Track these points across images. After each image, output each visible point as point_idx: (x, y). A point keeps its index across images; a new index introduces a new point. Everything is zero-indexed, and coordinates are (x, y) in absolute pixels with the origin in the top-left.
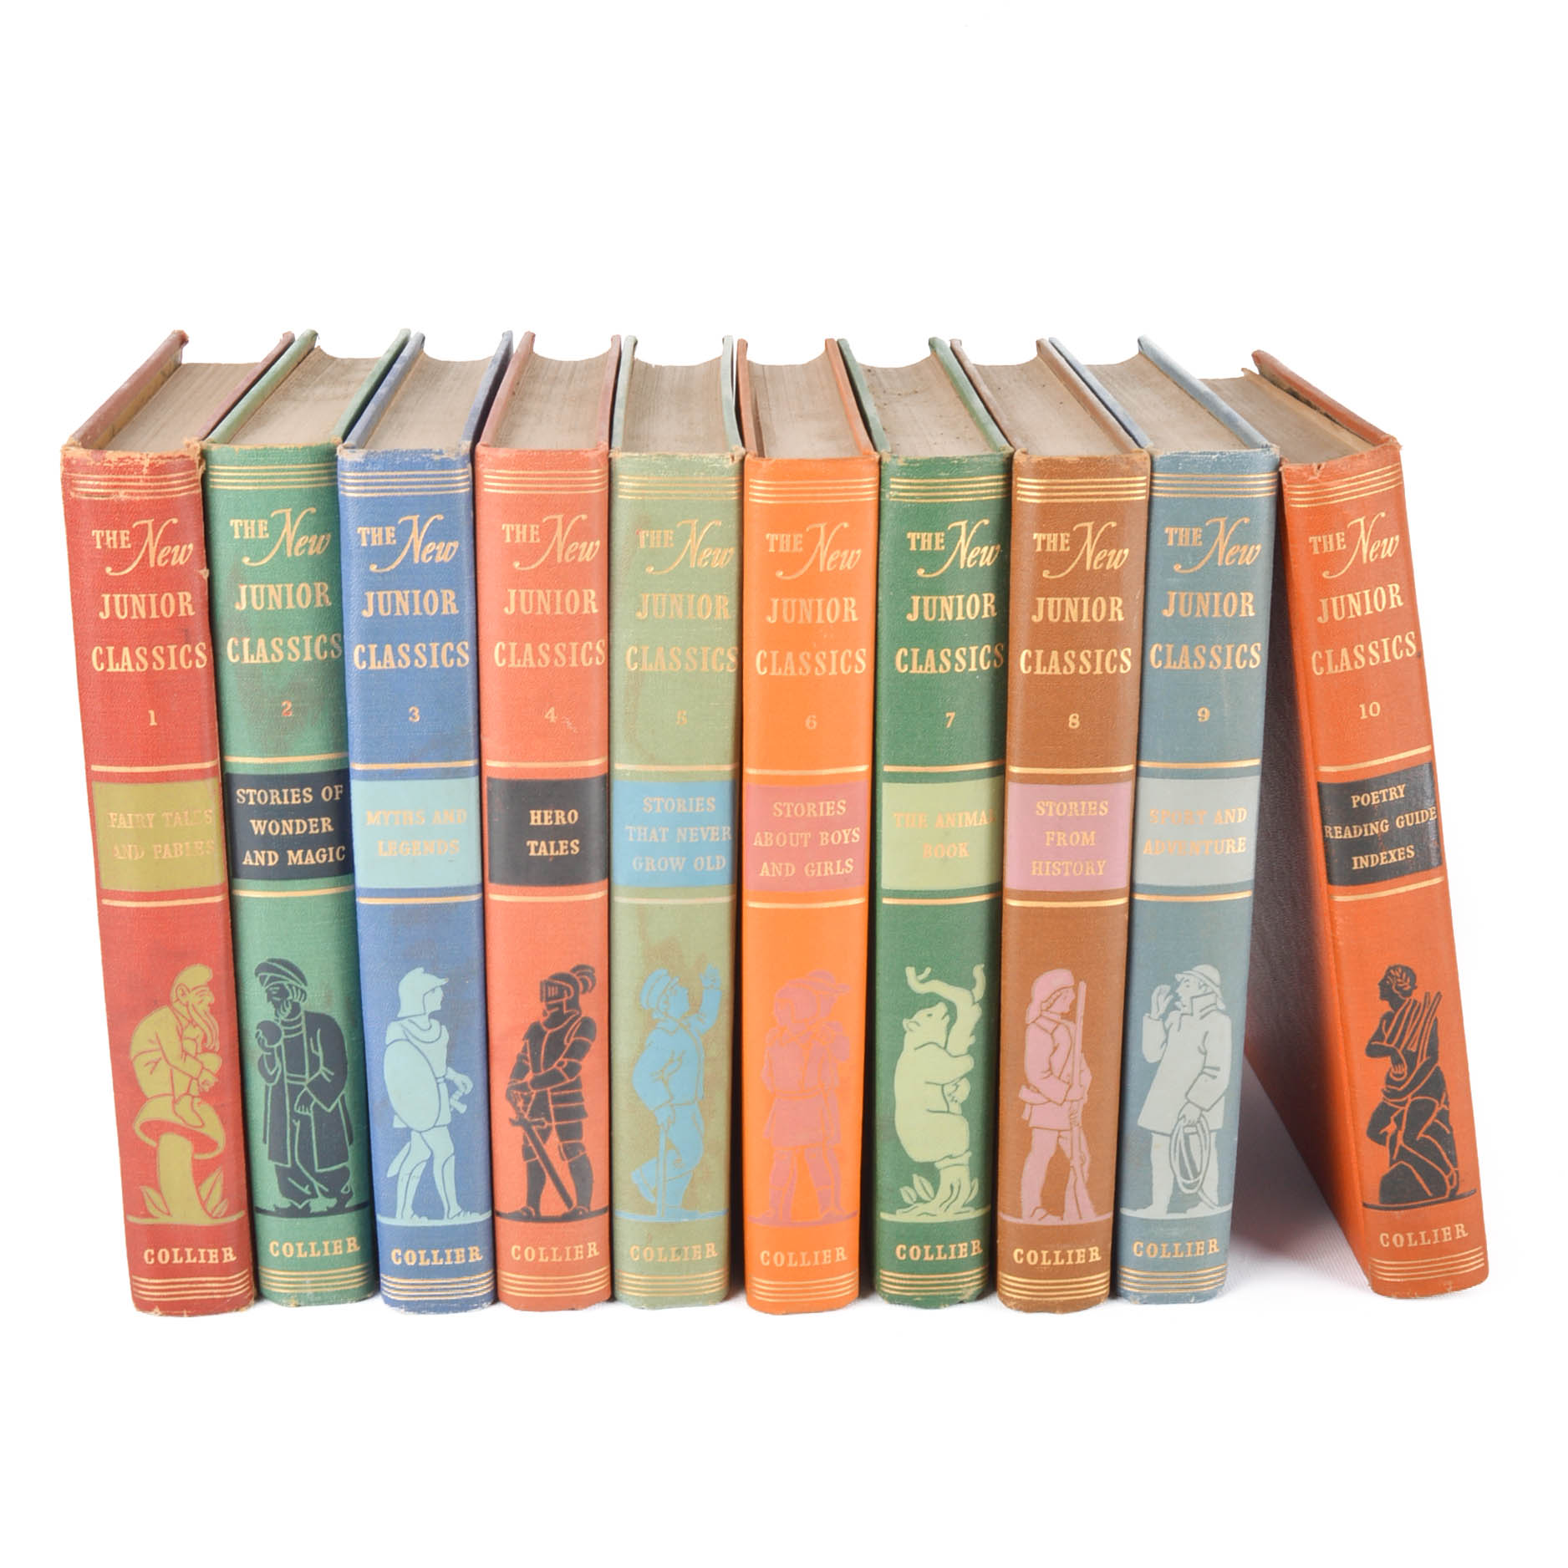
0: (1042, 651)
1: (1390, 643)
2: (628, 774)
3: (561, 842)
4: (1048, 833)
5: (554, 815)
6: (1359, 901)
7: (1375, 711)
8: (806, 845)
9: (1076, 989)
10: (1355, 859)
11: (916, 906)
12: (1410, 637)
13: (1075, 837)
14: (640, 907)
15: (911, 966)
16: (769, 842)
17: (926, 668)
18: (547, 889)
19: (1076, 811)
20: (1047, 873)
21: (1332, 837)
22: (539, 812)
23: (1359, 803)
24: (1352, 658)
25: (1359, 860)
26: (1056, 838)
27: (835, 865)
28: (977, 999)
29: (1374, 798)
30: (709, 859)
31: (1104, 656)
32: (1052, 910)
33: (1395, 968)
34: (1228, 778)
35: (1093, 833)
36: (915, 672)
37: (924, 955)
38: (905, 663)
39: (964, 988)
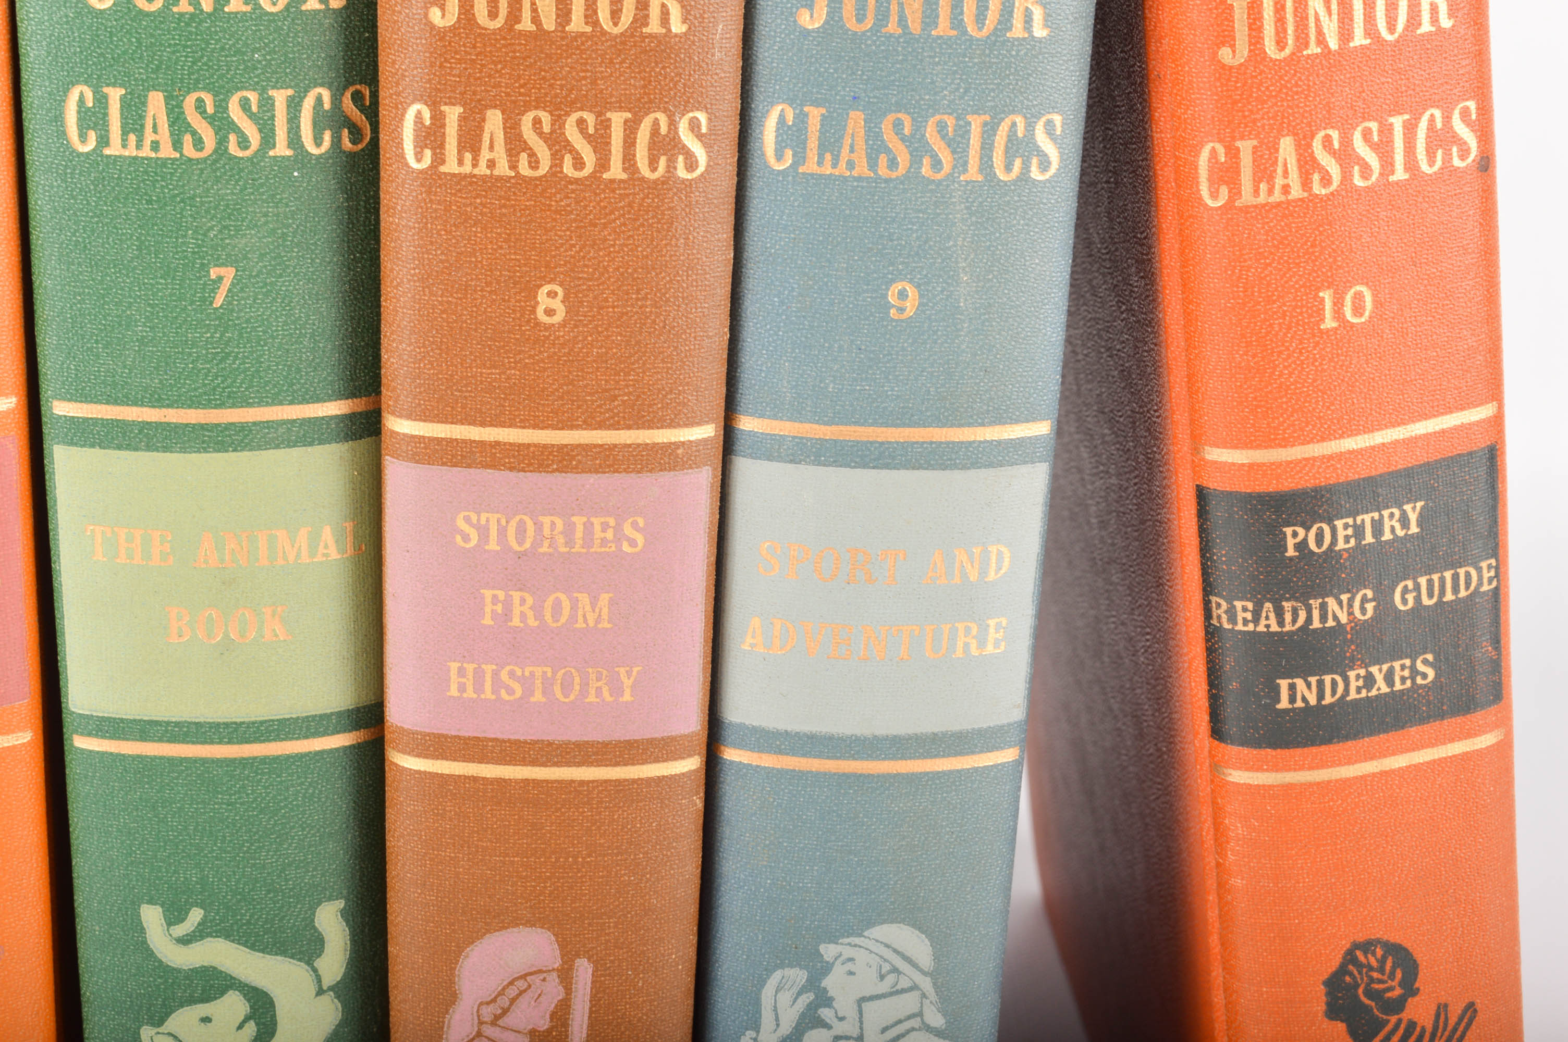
0: (459, 110)
1: (1410, 129)
4: (488, 594)
6: (1290, 786)
7: (1358, 310)
9: (566, 975)
10: (1284, 684)
12: (1465, 113)
13: (557, 605)
15: (151, 902)
17: (147, 143)
19: (561, 540)
20: (488, 694)
21: (1227, 626)
23: (1302, 546)
24: (1308, 164)
25: (1292, 687)
26: (508, 605)
28: (327, 982)
29: (1341, 533)
31: (631, 130)
32: (501, 782)
33: (1367, 946)
34: (964, 467)
35: (605, 598)
36: (117, 153)
37: (186, 878)
38: (89, 128)
39: (292, 957)
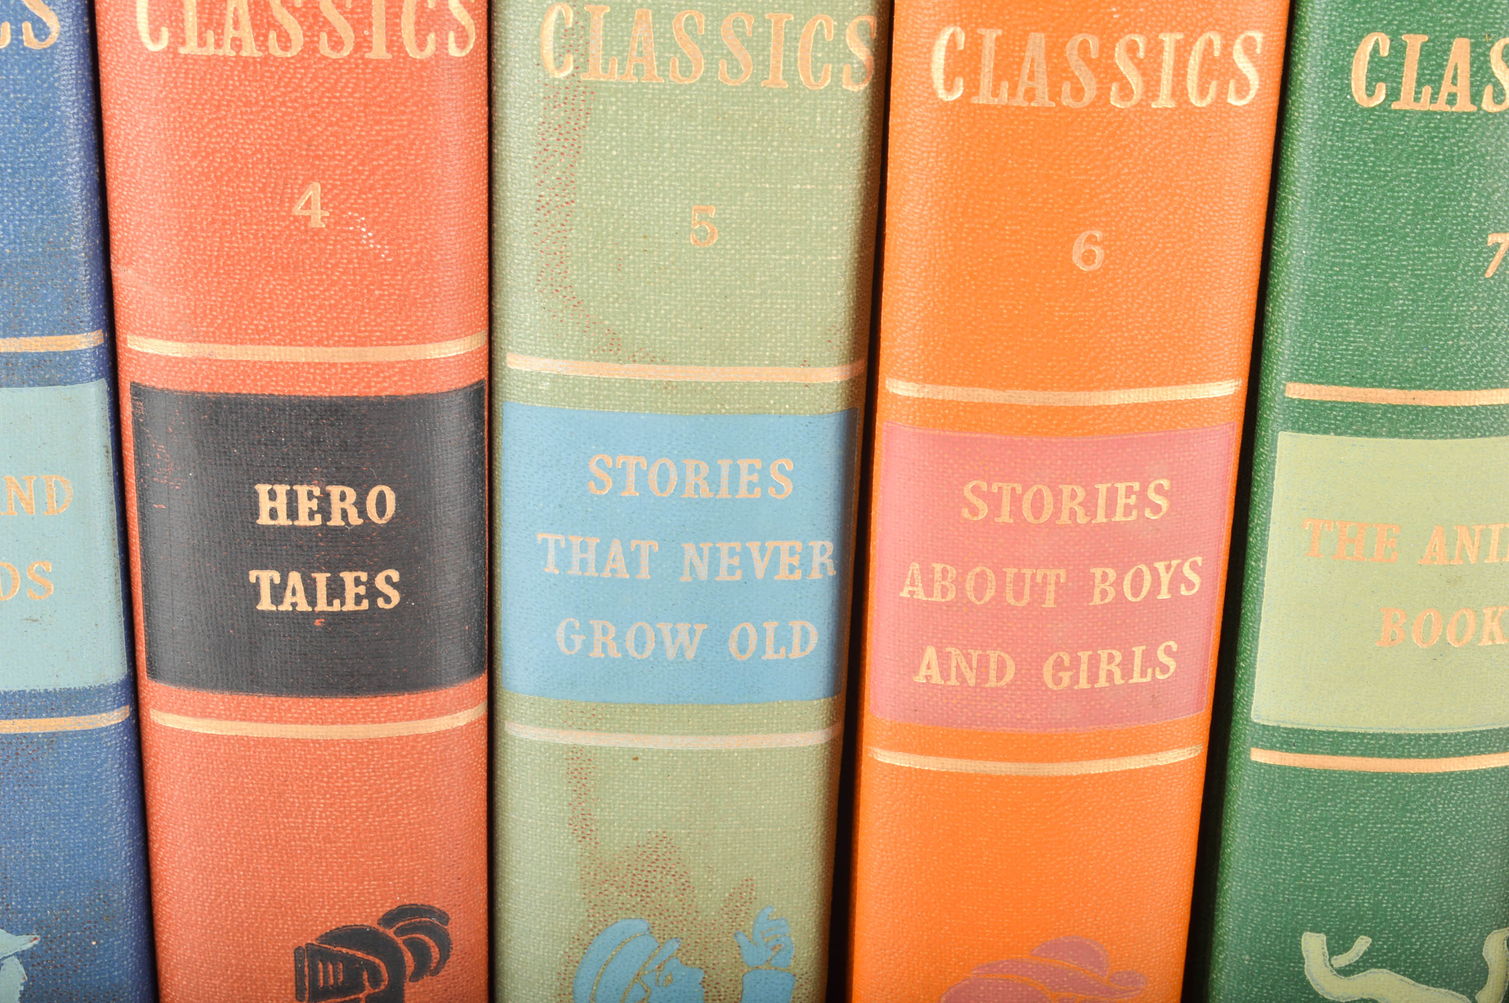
2: (545, 386)
3: (348, 577)
5: (325, 498)
8: (1050, 603)
11: (1342, 774)
14: (576, 753)
15: (1315, 929)
16: (944, 591)
17: (1443, 95)
18: (310, 704)
22: (281, 490)
27: (1128, 659)
30: (770, 627)
36: (1407, 108)
37: (1358, 905)
38: (1379, 80)
39: (1455, 990)
